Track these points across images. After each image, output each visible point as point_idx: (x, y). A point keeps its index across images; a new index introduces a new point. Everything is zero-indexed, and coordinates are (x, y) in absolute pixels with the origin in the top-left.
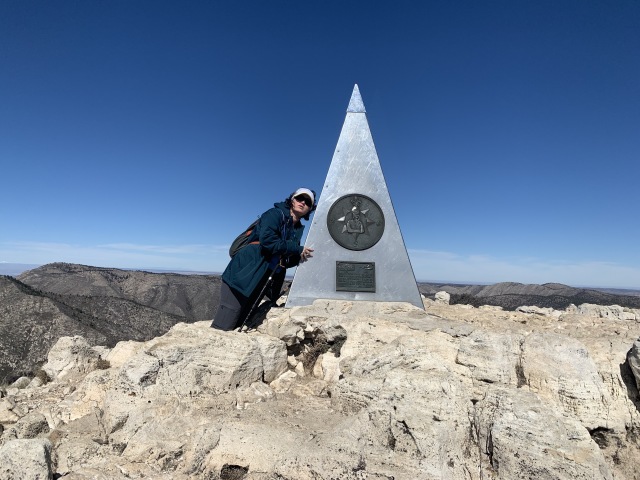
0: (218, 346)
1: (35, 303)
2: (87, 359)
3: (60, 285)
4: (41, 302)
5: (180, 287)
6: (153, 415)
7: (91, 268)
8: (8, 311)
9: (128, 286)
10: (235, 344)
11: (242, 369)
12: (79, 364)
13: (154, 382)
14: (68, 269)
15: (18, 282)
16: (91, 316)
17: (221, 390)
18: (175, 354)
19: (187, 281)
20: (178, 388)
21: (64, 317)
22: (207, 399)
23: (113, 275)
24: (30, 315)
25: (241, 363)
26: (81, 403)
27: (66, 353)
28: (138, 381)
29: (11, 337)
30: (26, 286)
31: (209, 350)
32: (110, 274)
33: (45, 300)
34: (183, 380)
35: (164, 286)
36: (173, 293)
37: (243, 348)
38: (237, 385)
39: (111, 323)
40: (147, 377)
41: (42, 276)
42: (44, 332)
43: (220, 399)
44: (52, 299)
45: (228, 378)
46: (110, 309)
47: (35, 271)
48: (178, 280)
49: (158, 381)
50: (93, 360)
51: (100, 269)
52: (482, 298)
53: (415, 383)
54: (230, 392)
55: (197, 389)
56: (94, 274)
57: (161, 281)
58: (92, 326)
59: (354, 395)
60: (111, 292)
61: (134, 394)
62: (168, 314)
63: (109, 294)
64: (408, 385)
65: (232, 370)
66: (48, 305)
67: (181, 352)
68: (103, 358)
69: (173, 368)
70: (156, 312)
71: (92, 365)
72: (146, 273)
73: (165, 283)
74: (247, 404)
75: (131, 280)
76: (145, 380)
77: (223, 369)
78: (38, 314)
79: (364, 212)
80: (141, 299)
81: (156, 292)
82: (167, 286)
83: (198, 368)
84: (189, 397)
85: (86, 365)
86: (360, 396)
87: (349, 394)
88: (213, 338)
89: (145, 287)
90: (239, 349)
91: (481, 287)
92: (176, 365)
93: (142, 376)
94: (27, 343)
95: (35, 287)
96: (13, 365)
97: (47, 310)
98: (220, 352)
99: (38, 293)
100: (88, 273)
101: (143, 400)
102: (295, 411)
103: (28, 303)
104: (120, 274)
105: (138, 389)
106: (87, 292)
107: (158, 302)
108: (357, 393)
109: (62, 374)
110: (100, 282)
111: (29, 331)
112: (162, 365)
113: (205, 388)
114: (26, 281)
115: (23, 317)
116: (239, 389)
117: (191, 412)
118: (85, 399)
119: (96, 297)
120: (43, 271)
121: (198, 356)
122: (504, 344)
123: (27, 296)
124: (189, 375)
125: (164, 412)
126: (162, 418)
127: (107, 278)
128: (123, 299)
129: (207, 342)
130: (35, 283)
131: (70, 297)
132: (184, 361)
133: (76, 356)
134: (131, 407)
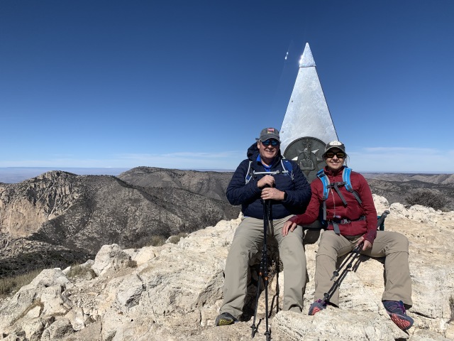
0: (190, 271)
1: (129, 192)
2: (121, 260)
3: (143, 181)
4: (133, 192)
5: (217, 180)
6: (132, 334)
7: (161, 170)
8: (114, 198)
9: (184, 180)
10: (203, 269)
11: (208, 290)
12: (115, 264)
13: (138, 303)
14: (147, 170)
15: (118, 180)
16: (162, 201)
17: (189, 310)
18: (154, 280)
19: (222, 176)
20: (155, 308)
21: (147, 202)
22: (177, 317)
23: (175, 174)
24: (127, 200)
25: (206, 286)
26: (105, 302)
27: (106, 257)
28: (125, 303)
29: (117, 214)
30: (123, 182)
31: (183, 274)
32: (173, 173)
33: (135, 190)
34: (160, 301)
35: (207, 180)
36: (213, 185)
37: (209, 273)
38: (204, 304)
39: (175, 205)
40: (133, 299)
41: (132, 175)
42: (135, 211)
43: (187, 318)
44: (139, 190)
45: (195, 299)
46: (175, 196)
47: (128, 172)
48: (216, 175)
49: (140, 302)
50: (125, 261)
51: (167, 170)
52: (448, 184)
53: (339, 328)
54: (197, 311)
55: (170, 308)
56: (163, 173)
57: (205, 177)
58: (164, 207)
59: (288, 330)
60: (174, 185)
61: (122, 313)
62: (211, 199)
63: (173, 186)
64: (332, 330)
65: (199, 292)
66: (137, 194)
67: (160, 277)
68: (132, 259)
69: (152, 291)
70: (203, 198)
71: (124, 264)
72: (195, 171)
73: (207, 177)
74: (209, 321)
75: (186, 176)
76: (131, 302)
77: (191, 291)
78: (131, 200)
79: (314, 152)
80: (193, 189)
81: (202, 184)
82: (209, 180)
83: (172, 290)
84: (162, 316)
85: (120, 265)
86: (292, 332)
87: (284, 328)
88: (187, 264)
89: (195, 181)
90: (206, 274)
91: (447, 176)
92: (155, 288)
93: (128, 299)
94: (126, 218)
95: (128, 182)
96: (119, 231)
97: (136, 197)
98: (191, 276)
99: (130, 186)
100: (159, 173)
101: (128, 319)
102: (240, 336)
103: (125, 193)
104: (179, 173)
105: (124, 309)
106: (160, 185)
107: (203, 191)
108: (290, 329)
109: (104, 272)
110: (167, 178)
111: (127, 210)
112: (144, 288)
113: (177, 307)
114: (123, 178)
115: (123, 201)
116: (205, 306)
117: (161, 331)
118: (108, 299)
119: (165, 188)
120: (133, 172)
121: (173, 279)
122: (437, 279)
123: (124, 189)
124: (165, 296)
125: (140, 331)
126: (138, 336)
127: (171, 175)
128: (182, 189)
129: (181, 268)
130: (128, 180)
131: (150, 188)
132: (162, 284)
133: (113, 259)
134: (119, 324)
